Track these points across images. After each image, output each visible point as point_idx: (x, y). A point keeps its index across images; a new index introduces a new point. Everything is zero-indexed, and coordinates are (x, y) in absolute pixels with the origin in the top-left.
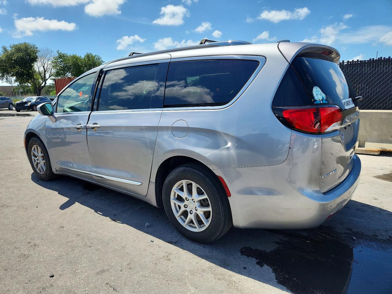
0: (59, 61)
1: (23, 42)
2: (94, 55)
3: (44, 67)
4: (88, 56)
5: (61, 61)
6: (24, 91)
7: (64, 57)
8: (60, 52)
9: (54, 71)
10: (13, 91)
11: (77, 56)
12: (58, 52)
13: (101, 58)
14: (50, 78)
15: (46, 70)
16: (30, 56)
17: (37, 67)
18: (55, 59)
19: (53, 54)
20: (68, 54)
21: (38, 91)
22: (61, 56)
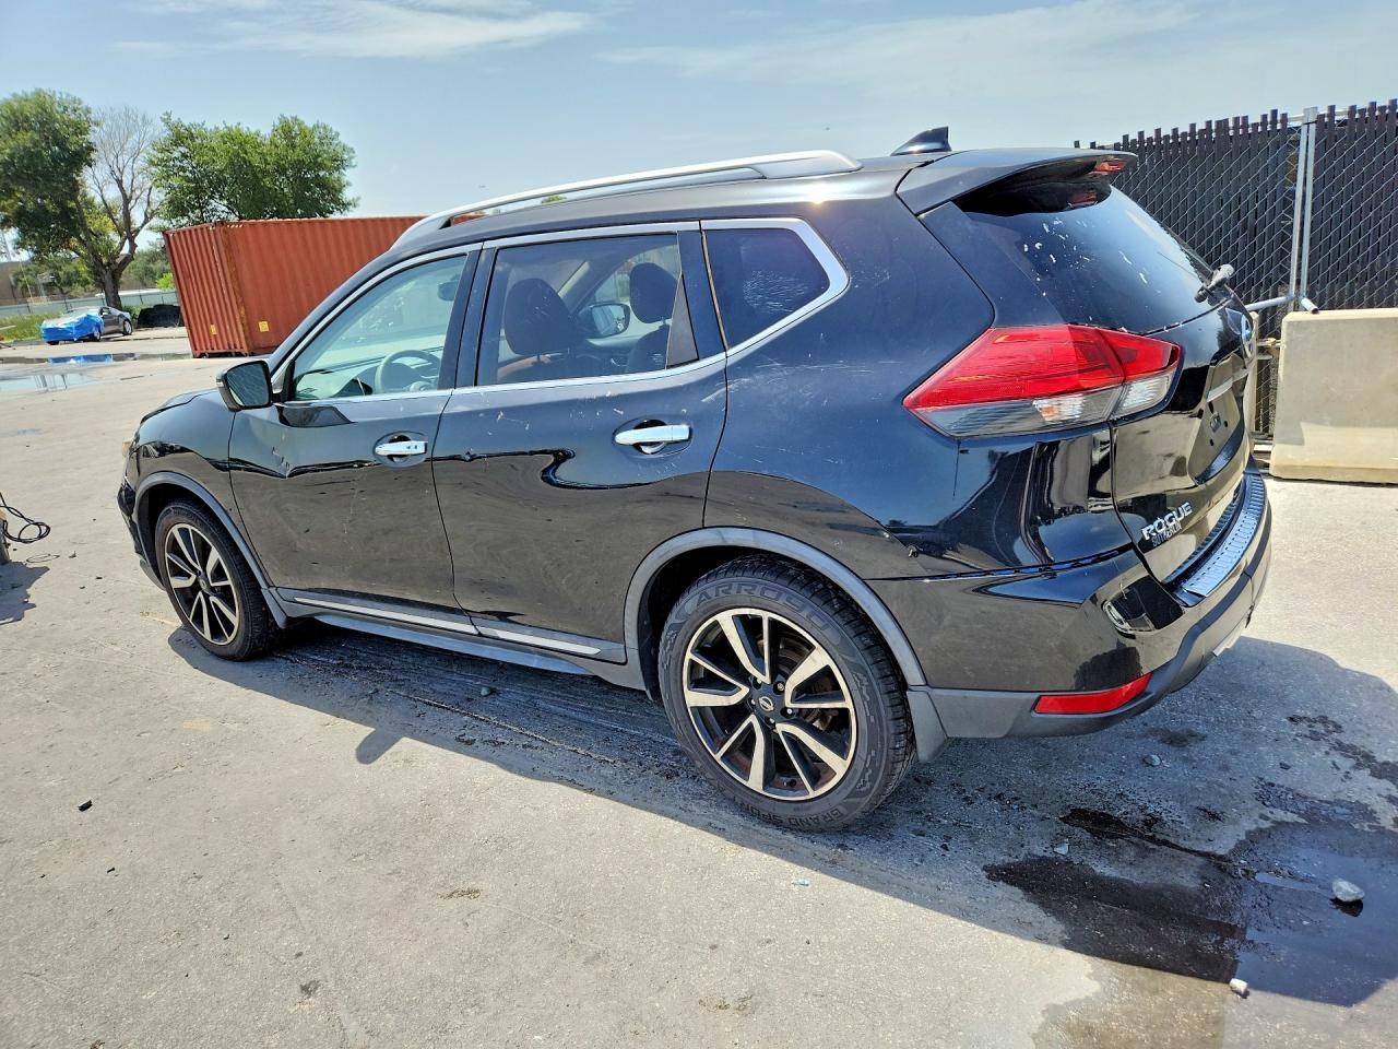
0: (176, 154)
1: (30, 90)
2: (309, 124)
3: (120, 182)
4: (287, 130)
5: (184, 156)
6: (58, 277)
7: (192, 137)
8: (174, 119)
9: (159, 196)
10: (17, 280)
11: (244, 130)
12: (167, 122)
13: (337, 134)
14: (146, 226)
15: (128, 193)
16: (61, 142)
17: (96, 184)
18: (162, 151)
19: (150, 129)
20: (209, 126)
21: (107, 278)
22: (181, 137)
